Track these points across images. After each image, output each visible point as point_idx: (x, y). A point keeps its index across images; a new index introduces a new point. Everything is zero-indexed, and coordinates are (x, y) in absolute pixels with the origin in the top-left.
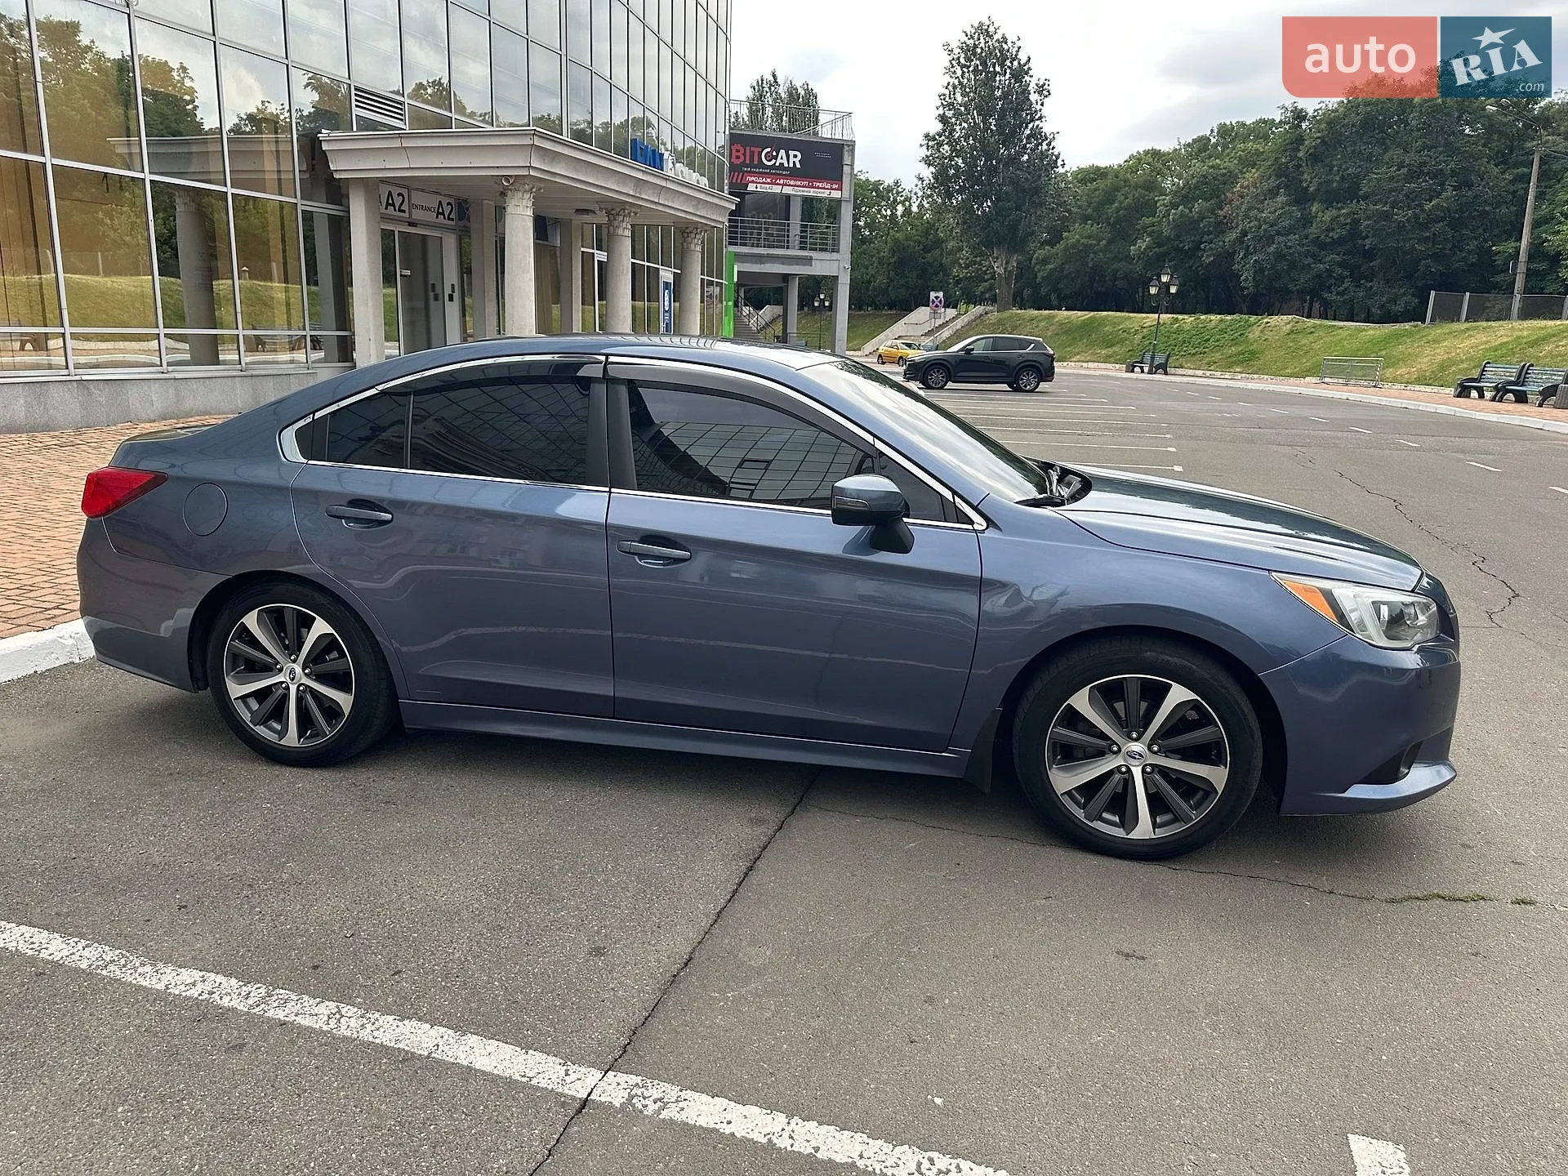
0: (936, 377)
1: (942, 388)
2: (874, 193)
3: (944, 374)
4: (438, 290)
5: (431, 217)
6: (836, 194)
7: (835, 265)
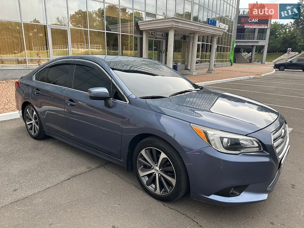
0: (282, 68)
1: (283, 70)
2: (281, 27)
3: (284, 67)
4: (162, 51)
5: (160, 37)
6: (266, 27)
7: (265, 43)
